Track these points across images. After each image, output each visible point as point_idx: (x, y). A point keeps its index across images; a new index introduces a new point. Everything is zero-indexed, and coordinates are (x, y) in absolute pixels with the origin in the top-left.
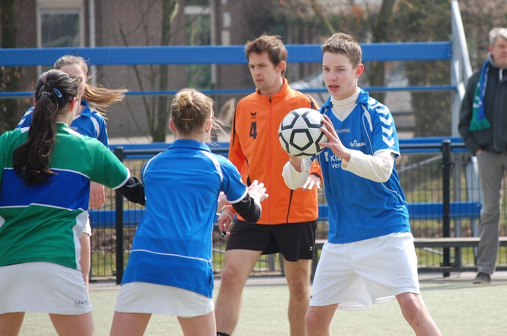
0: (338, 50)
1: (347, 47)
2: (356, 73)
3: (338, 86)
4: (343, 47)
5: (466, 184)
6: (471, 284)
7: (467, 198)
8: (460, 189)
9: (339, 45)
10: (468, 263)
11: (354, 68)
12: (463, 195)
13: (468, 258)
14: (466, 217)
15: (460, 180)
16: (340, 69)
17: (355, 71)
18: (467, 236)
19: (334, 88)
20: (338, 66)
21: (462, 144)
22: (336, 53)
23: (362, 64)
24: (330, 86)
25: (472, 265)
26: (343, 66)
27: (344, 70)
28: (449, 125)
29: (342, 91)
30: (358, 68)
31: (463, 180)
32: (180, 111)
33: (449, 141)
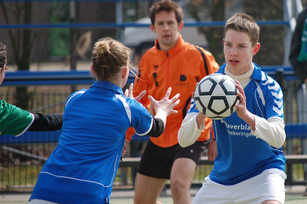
0: (242, 29)
1: (250, 26)
2: (253, 51)
3: (238, 62)
4: (246, 26)
5: (297, 108)
6: (301, 197)
7: (298, 121)
8: (291, 113)
9: (243, 25)
10: (298, 178)
11: (253, 46)
12: (294, 118)
13: (298, 174)
14: (297, 137)
15: (291, 104)
16: (241, 46)
17: (253, 49)
18: (298, 154)
19: (235, 63)
20: (241, 43)
21: (292, 72)
22: (240, 31)
23: (259, 43)
24: (231, 61)
25: (302, 179)
26: (245, 44)
27: (244, 47)
28: (282, 56)
29: (240, 66)
30: (255, 46)
31: (294, 105)
32: (99, 58)
33: (281, 70)
